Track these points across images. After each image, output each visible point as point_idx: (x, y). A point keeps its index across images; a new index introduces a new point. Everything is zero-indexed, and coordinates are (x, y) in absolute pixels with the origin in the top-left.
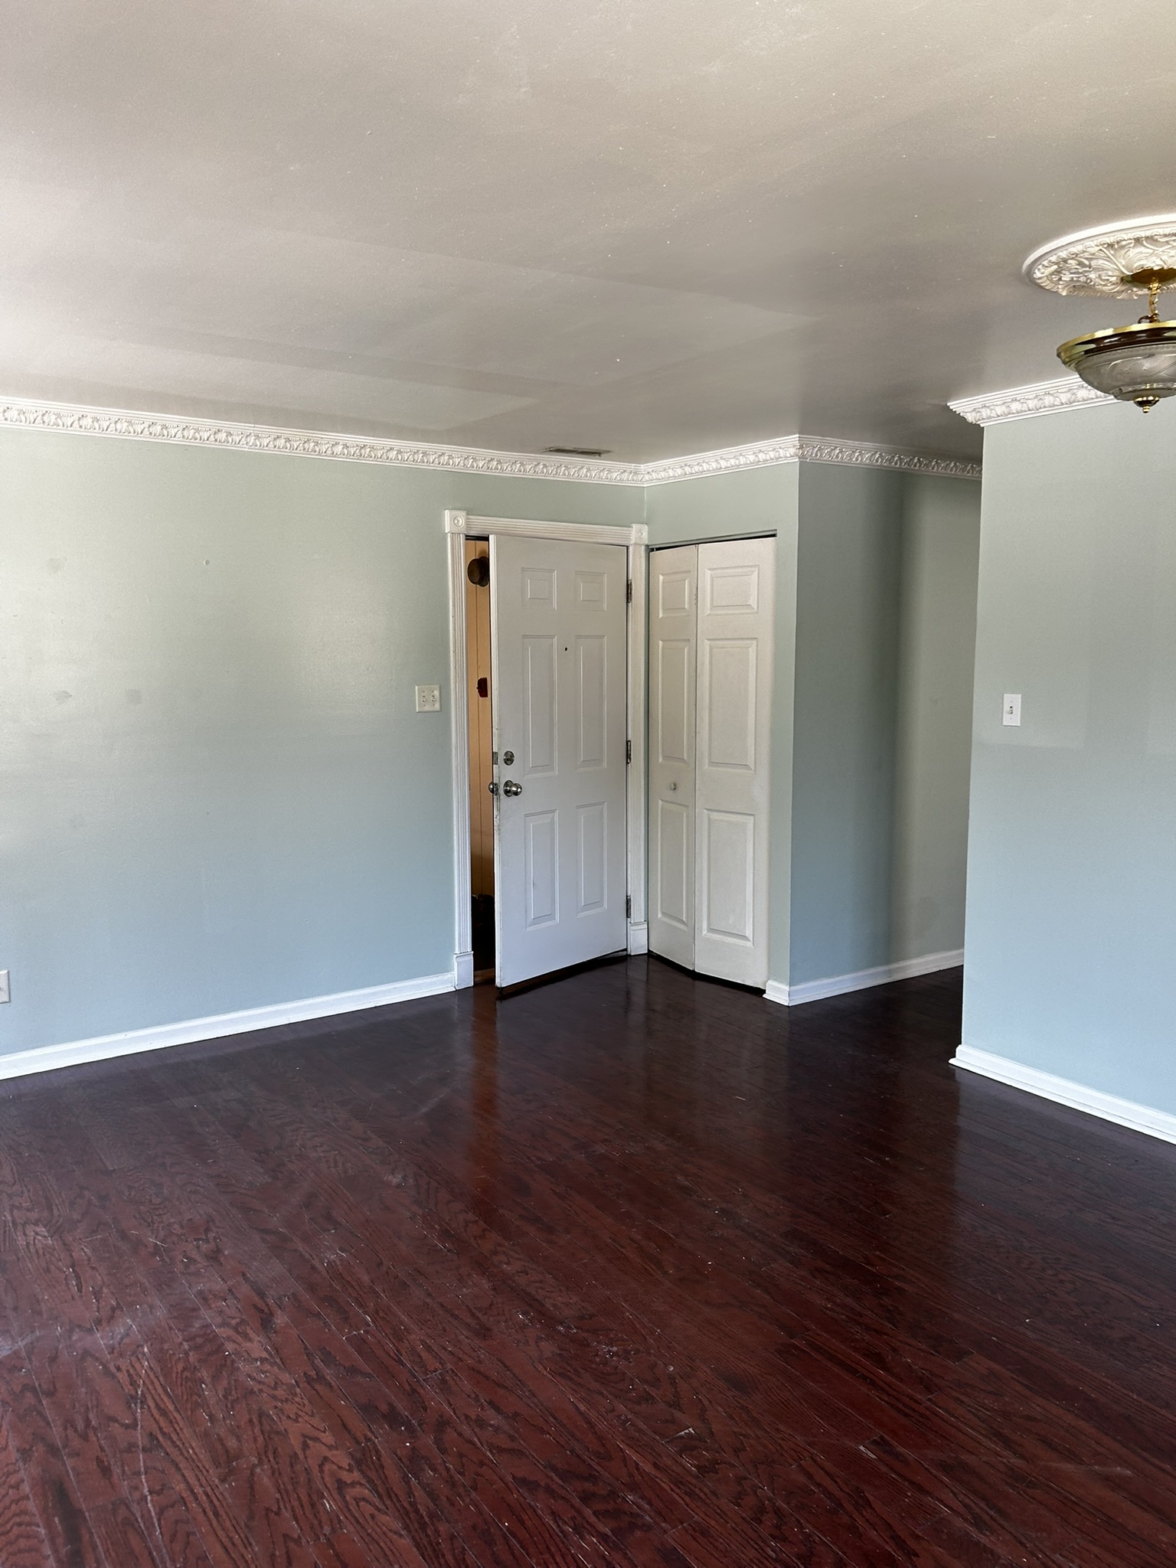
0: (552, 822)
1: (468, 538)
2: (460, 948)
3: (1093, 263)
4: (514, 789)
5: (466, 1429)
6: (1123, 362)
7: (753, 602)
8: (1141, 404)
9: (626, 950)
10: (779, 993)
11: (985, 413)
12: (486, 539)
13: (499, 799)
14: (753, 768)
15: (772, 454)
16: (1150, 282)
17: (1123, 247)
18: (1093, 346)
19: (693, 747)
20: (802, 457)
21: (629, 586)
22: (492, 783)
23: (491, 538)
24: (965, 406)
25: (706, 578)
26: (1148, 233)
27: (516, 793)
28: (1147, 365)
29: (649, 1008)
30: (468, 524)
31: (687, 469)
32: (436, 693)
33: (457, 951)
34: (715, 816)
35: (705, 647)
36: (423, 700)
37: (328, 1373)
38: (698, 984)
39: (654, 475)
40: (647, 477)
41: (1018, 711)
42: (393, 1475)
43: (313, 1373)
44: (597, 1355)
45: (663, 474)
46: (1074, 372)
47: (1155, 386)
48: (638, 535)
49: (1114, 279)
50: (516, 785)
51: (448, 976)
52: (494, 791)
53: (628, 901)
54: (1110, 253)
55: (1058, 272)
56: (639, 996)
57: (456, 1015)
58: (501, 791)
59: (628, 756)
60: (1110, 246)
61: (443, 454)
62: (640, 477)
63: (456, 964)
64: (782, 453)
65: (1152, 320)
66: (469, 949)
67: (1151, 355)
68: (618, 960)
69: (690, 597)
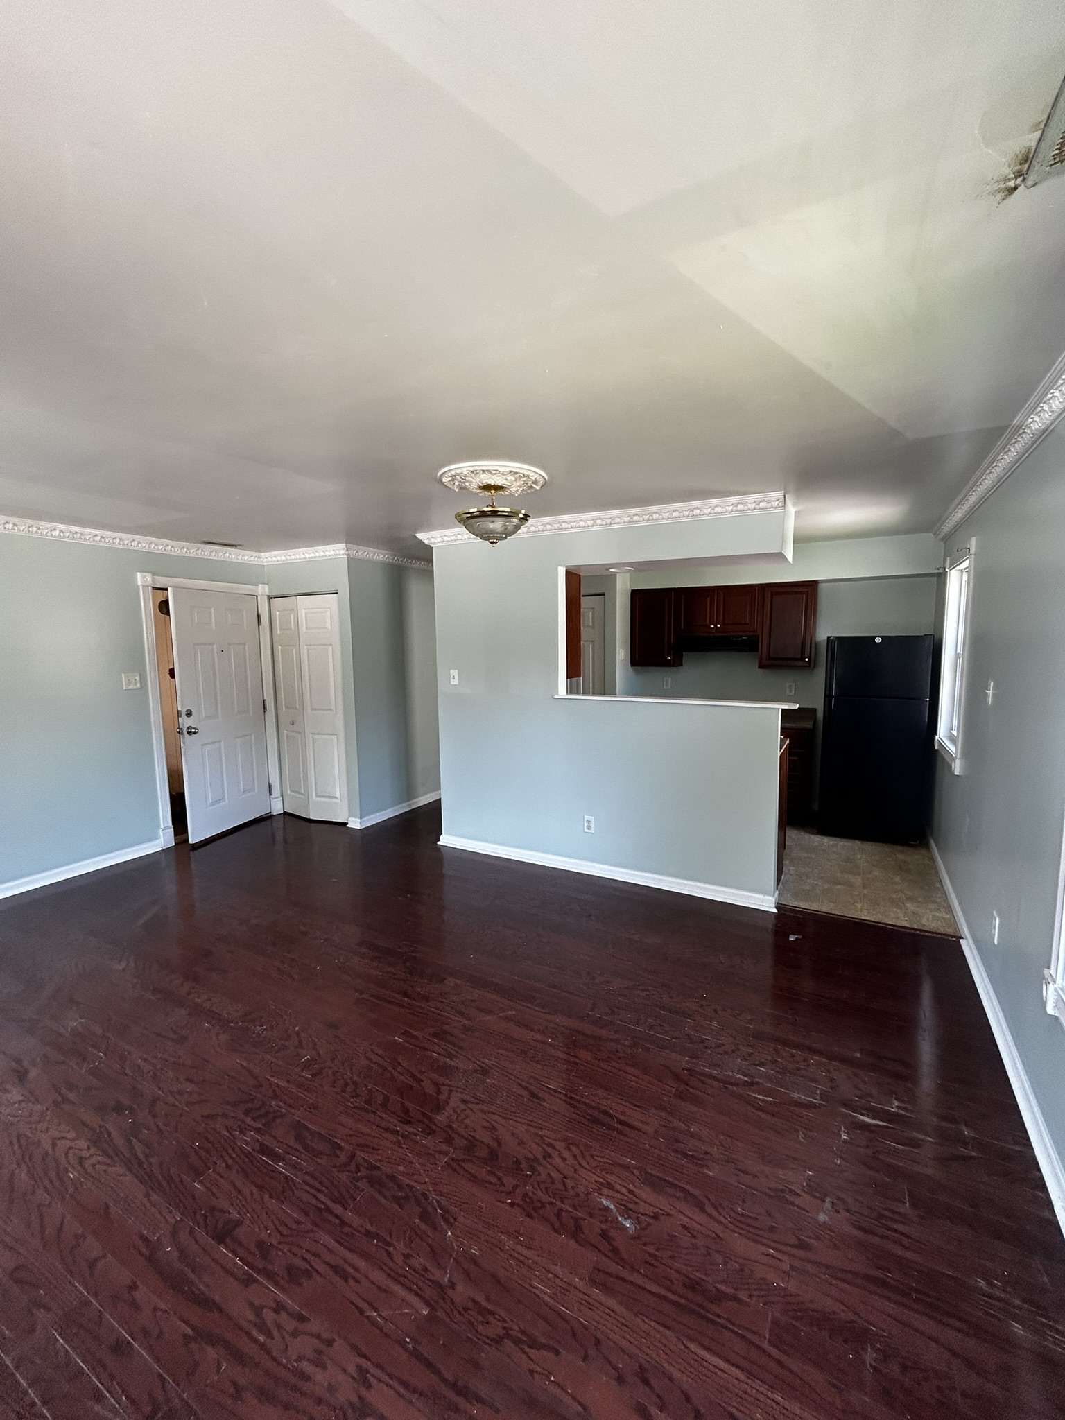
0: (220, 747)
1: (154, 588)
2: (164, 825)
3: (467, 478)
4: (193, 731)
5: (171, 1099)
6: (481, 523)
7: (328, 626)
8: (491, 543)
9: (270, 812)
10: (355, 824)
11: (433, 540)
12: (166, 589)
13: (184, 737)
14: (334, 709)
15: (332, 553)
16: (491, 490)
17: (478, 473)
18: (469, 515)
19: (302, 701)
20: (348, 555)
21: (259, 617)
22: (179, 728)
23: (169, 589)
24: (423, 536)
25: (302, 613)
26: (487, 469)
27: (195, 733)
28: (491, 526)
29: (285, 842)
30: (153, 581)
31: (288, 557)
32: (138, 678)
33: (162, 827)
34: (316, 737)
35: (304, 649)
36: (128, 682)
37: (71, 1096)
38: (312, 825)
39: (269, 559)
40: (266, 560)
41: (456, 677)
42: (120, 1142)
43: (60, 1099)
44: (254, 1033)
45: (274, 559)
46: (462, 526)
47: (496, 535)
48: (263, 590)
49: (476, 487)
50: (194, 728)
51: (157, 842)
52: (180, 732)
53: (270, 786)
54: (473, 475)
55: (453, 480)
56: (279, 837)
57: (164, 864)
58: (185, 732)
59: (265, 708)
60: (472, 472)
61: (134, 540)
62: (261, 560)
63: (162, 835)
64: (338, 552)
65: (493, 506)
66: (170, 824)
67: (493, 522)
68: (266, 819)
69: (294, 624)
